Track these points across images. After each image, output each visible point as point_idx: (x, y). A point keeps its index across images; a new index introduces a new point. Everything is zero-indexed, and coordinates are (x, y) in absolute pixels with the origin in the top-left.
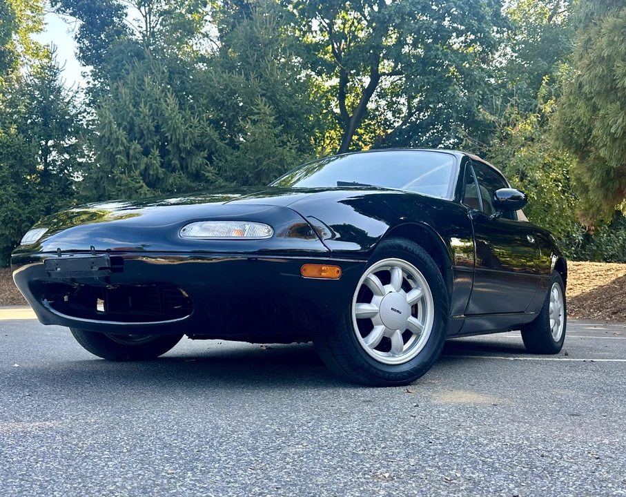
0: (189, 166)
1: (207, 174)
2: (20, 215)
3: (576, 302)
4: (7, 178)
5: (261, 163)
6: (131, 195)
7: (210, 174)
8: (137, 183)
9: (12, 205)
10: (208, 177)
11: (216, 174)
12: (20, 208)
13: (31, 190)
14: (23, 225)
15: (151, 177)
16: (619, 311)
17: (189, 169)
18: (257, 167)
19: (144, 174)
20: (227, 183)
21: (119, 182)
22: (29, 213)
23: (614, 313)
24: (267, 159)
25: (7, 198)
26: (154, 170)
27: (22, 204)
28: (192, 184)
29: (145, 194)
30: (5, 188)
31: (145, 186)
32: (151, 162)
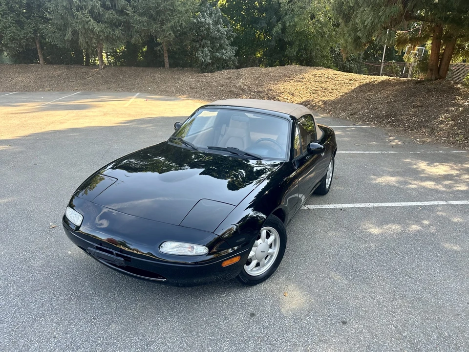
0: (117, 5)
1: (128, 12)
2: (19, 35)
3: (333, 105)
4: (6, 11)
5: (160, 5)
6: (84, 25)
7: (130, 12)
8: (87, 18)
9: (13, 29)
10: (129, 14)
11: (134, 12)
12: (17, 30)
13: (22, 18)
14: (22, 41)
15: (95, 14)
16: (354, 114)
17: (117, 7)
18: (157, 8)
19: (91, 12)
20: (140, 18)
21: (76, 17)
22: (24, 34)
23: (351, 115)
24: (163, 3)
25: (9, 24)
26: (97, 9)
27: (19, 28)
28: (120, 18)
29: (93, 25)
30: (6, 17)
31: (92, 20)
32: (95, 4)
